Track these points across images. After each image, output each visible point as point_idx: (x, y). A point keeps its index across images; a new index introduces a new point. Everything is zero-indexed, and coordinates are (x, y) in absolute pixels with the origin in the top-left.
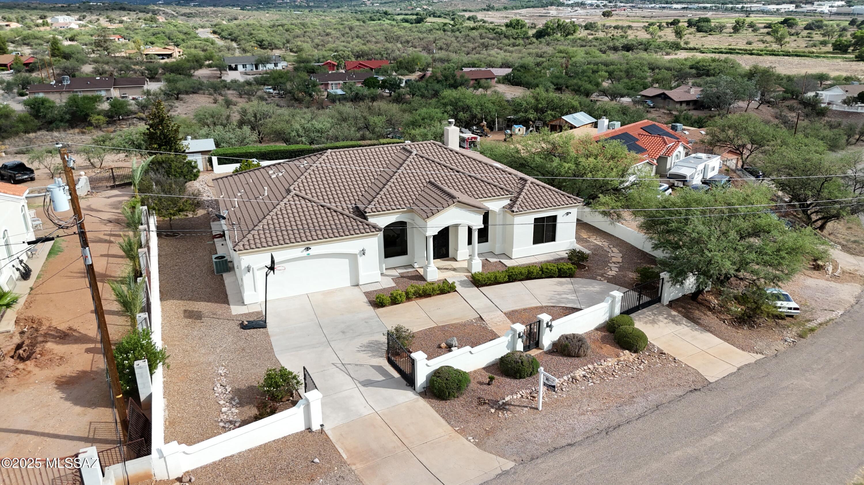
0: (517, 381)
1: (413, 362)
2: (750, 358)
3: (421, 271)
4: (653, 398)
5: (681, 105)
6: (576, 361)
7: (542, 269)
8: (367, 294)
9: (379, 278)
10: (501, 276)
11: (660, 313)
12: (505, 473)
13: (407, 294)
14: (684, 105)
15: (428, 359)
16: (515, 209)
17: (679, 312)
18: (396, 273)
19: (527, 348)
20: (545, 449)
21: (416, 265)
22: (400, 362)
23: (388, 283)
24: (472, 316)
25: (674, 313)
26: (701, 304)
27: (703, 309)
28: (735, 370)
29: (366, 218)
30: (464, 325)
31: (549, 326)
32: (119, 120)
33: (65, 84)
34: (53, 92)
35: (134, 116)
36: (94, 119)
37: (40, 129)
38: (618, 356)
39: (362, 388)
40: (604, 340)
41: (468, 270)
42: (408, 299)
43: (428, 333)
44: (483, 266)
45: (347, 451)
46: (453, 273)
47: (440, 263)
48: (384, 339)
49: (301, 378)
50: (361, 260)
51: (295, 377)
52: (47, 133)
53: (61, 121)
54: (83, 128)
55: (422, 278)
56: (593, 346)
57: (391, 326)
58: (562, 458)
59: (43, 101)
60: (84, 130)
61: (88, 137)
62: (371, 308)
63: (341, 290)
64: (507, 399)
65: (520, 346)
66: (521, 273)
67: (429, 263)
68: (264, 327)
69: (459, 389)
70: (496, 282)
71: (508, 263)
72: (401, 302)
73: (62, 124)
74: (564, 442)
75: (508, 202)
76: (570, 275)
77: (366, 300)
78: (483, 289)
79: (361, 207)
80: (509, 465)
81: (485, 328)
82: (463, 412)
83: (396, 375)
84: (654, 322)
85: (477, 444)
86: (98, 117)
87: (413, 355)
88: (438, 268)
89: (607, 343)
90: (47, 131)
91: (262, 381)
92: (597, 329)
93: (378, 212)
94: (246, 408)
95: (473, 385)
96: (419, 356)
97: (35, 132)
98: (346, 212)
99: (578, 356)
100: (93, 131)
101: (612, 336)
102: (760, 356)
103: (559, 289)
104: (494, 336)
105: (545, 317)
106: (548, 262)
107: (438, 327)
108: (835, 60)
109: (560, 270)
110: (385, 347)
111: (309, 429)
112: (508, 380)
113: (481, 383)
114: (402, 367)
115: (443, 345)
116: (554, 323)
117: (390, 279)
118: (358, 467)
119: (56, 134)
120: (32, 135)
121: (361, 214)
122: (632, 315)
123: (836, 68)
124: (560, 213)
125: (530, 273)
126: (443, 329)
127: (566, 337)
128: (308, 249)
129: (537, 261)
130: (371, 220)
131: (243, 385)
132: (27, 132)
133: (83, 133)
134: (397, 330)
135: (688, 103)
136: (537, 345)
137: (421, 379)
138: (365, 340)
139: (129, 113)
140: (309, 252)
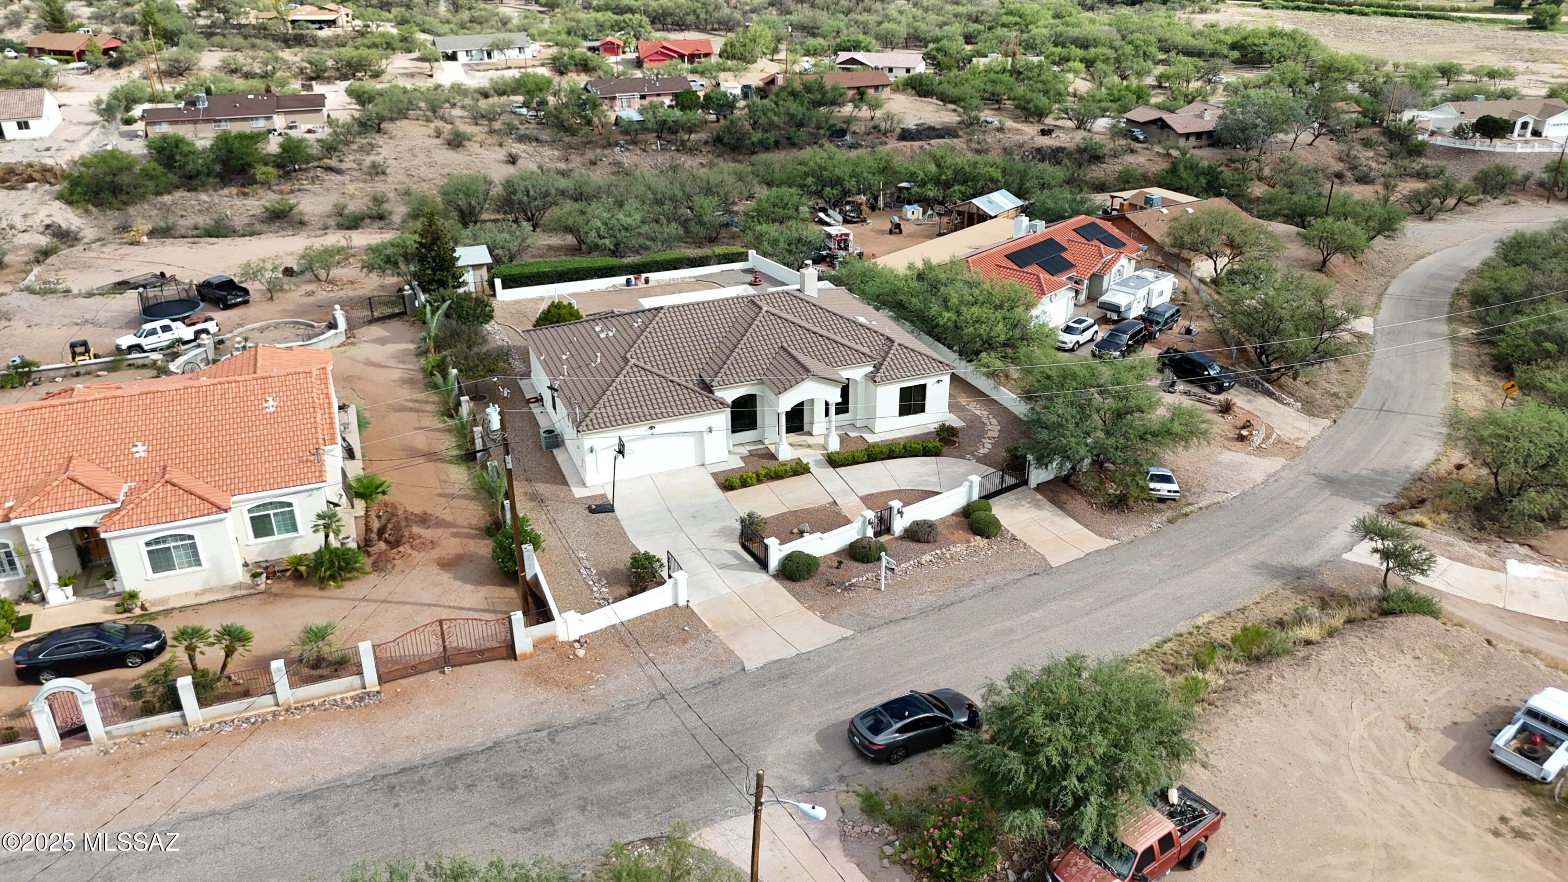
0: (865, 565)
1: (766, 547)
2: (1103, 543)
3: (772, 449)
4: (991, 580)
5: (1187, 139)
6: (925, 546)
7: (905, 447)
8: (714, 475)
9: (726, 457)
10: (860, 456)
11: (1024, 498)
12: (846, 638)
13: (758, 476)
14: (1192, 139)
15: (781, 544)
16: (877, 379)
17: (1045, 496)
18: (744, 451)
19: (877, 534)
20: (881, 622)
21: (766, 442)
22: (754, 547)
23: (736, 463)
24: (825, 500)
25: (1039, 497)
26: (1073, 487)
27: (1073, 492)
28: (1083, 555)
29: (712, 392)
30: (817, 510)
31: (900, 512)
32: (295, 171)
33: (201, 107)
34: (183, 122)
35: (316, 164)
36: (260, 171)
37: (177, 187)
38: (968, 541)
39: (719, 571)
40: (958, 526)
41: (825, 447)
42: (759, 481)
43: (780, 519)
44: (842, 442)
45: (711, 622)
46: (808, 450)
47: (795, 438)
48: (738, 526)
49: (665, 561)
50: (707, 437)
51: (658, 560)
52: (189, 194)
53: (208, 175)
54: (244, 186)
55: (773, 457)
56: (945, 532)
57: (743, 513)
58: (894, 628)
59: (178, 142)
60: (246, 190)
61: (254, 202)
62: (720, 491)
63: (686, 470)
64: (853, 581)
65: (870, 533)
66: (881, 452)
67: (781, 440)
68: (613, 511)
69: (809, 572)
70: (855, 462)
71: (871, 438)
72: (752, 485)
73: (211, 180)
74: (899, 616)
75: (871, 369)
76: (937, 454)
77: (713, 482)
78: (838, 470)
79: (707, 379)
80: (849, 633)
81: (839, 514)
82: (811, 592)
83: (750, 559)
84: (1013, 507)
85: (823, 618)
86: (265, 169)
87: (767, 541)
88: (791, 445)
89: (961, 529)
90: (189, 191)
91: (628, 564)
92: (953, 515)
93: (725, 384)
94: (614, 588)
95: (822, 568)
96: (772, 542)
97: (170, 193)
98: (691, 385)
99: (928, 542)
100: (260, 191)
101: (966, 521)
102: (1116, 542)
103: (922, 470)
104: (848, 522)
105: (896, 504)
106: (915, 436)
107: (790, 512)
108: (1491, 27)
109: (924, 448)
110: (738, 532)
111: (676, 605)
112: (856, 564)
113: (831, 567)
114: (755, 552)
115: (795, 531)
116: (904, 510)
117: (738, 457)
118: (721, 634)
119: (204, 197)
120: (167, 198)
121: (709, 389)
122: (990, 501)
123: (1489, 43)
124: (930, 382)
125: (891, 451)
126: (795, 514)
127: (916, 523)
128: (651, 428)
129: (902, 435)
130: (718, 394)
131: (607, 567)
132: (158, 194)
133: (245, 195)
134: (749, 515)
135: (1199, 135)
136: (888, 530)
137: (774, 562)
138: (718, 525)
139: (309, 159)
140: (653, 431)
